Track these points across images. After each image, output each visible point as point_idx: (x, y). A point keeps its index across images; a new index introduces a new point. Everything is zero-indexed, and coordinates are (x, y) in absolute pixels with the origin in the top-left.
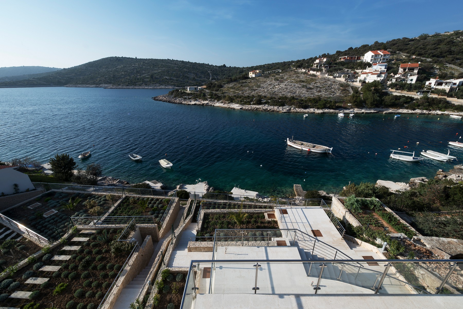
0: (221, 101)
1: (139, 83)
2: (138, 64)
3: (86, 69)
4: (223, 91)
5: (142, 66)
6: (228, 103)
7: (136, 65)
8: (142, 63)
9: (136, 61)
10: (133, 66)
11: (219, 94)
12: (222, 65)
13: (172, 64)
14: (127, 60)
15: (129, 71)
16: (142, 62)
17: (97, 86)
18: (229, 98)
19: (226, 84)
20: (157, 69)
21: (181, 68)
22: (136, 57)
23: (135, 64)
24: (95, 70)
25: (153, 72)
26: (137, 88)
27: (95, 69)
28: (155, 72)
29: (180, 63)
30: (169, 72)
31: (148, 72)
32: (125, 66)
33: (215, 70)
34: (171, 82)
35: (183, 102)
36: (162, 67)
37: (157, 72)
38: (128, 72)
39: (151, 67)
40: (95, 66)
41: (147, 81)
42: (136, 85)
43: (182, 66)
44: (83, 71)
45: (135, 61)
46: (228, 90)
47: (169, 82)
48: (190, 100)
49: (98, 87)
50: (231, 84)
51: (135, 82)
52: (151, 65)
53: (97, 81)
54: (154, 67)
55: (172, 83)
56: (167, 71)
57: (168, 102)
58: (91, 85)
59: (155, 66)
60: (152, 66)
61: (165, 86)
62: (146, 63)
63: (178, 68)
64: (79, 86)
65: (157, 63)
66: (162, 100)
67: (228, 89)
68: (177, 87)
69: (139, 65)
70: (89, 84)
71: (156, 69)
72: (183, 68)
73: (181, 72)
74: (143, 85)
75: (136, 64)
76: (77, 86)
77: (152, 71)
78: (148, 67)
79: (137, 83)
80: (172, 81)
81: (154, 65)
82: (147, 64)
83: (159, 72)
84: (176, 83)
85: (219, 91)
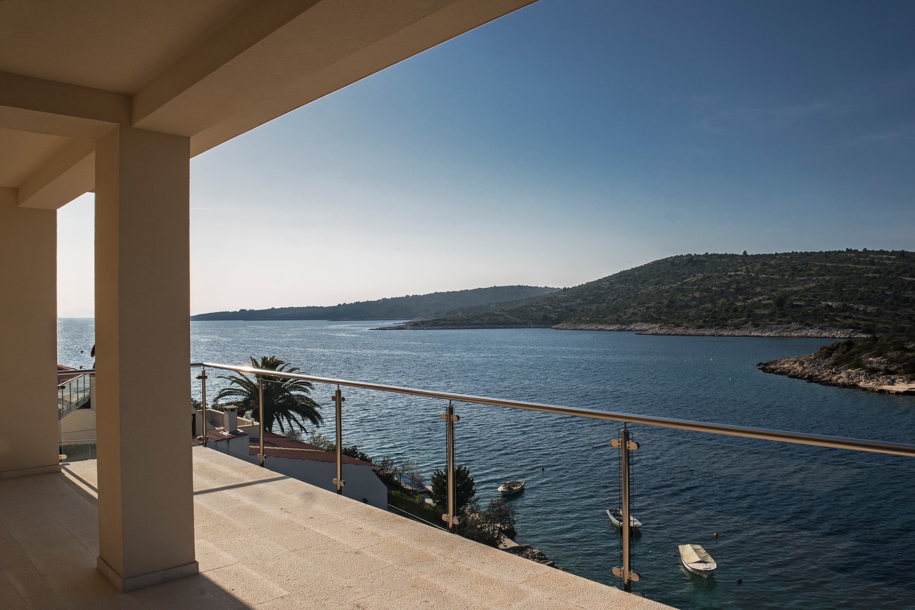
1: (736, 321)
2: (747, 268)
3: (609, 288)
5: (757, 274)
7: (739, 273)
8: (758, 267)
9: (744, 261)
10: (730, 276)
13: (858, 263)
14: (718, 260)
15: (714, 288)
16: (759, 265)
17: (623, 327)
20: (804, 280)
21: (890, 273)
22: (745, 252)
23: (737, 271)
24: (629, 289)
25: (788, 289)
26: (726, 334)
27: (631, 287)
28: (796, 289)
29: (890, 259)
30: (843, 286)
31: (772, 290)
32: (708, 277)
34: (846, 318)
35: (861, 384)
36: (823, 275)
37: (800, 288)
38: (711, 292)
39: (783, 275)
40: (631, 280)
41: (764, 315)
42: (724, 327)
43: (898, 268)
44: (602, 292)
45: (740, 261)
47: (838, 318)
48: (892, 377)
49: (623, 330)
51: (723, 319)
52: (787, 271)
53: (625, 315)
54: (793, 274)
55: (850, 321)
56: (836, 285)
57: (807, 379)
58: (610, 324)
59: (800, 271)
60: (787, 274)
61: (821, 328)
62: (771, 266)
63: (878, 276)
64: (583, 326)
65: (807, 264)
66: (790, 371)
68: (863, 332)
69: (749, 272)
70: (606, 322)
71: (800, 281)
72: (900, 275)
73: (891, 286)
74: (746, 325)
75: (741, 271)
76: (579, 328)
77: (785, 287)
78: (776, 276)
79: (730, 322)
80: (847, 314)
81: (794, 268)
82: (775, 268)
83: (807, 290)
84: (864, 320)
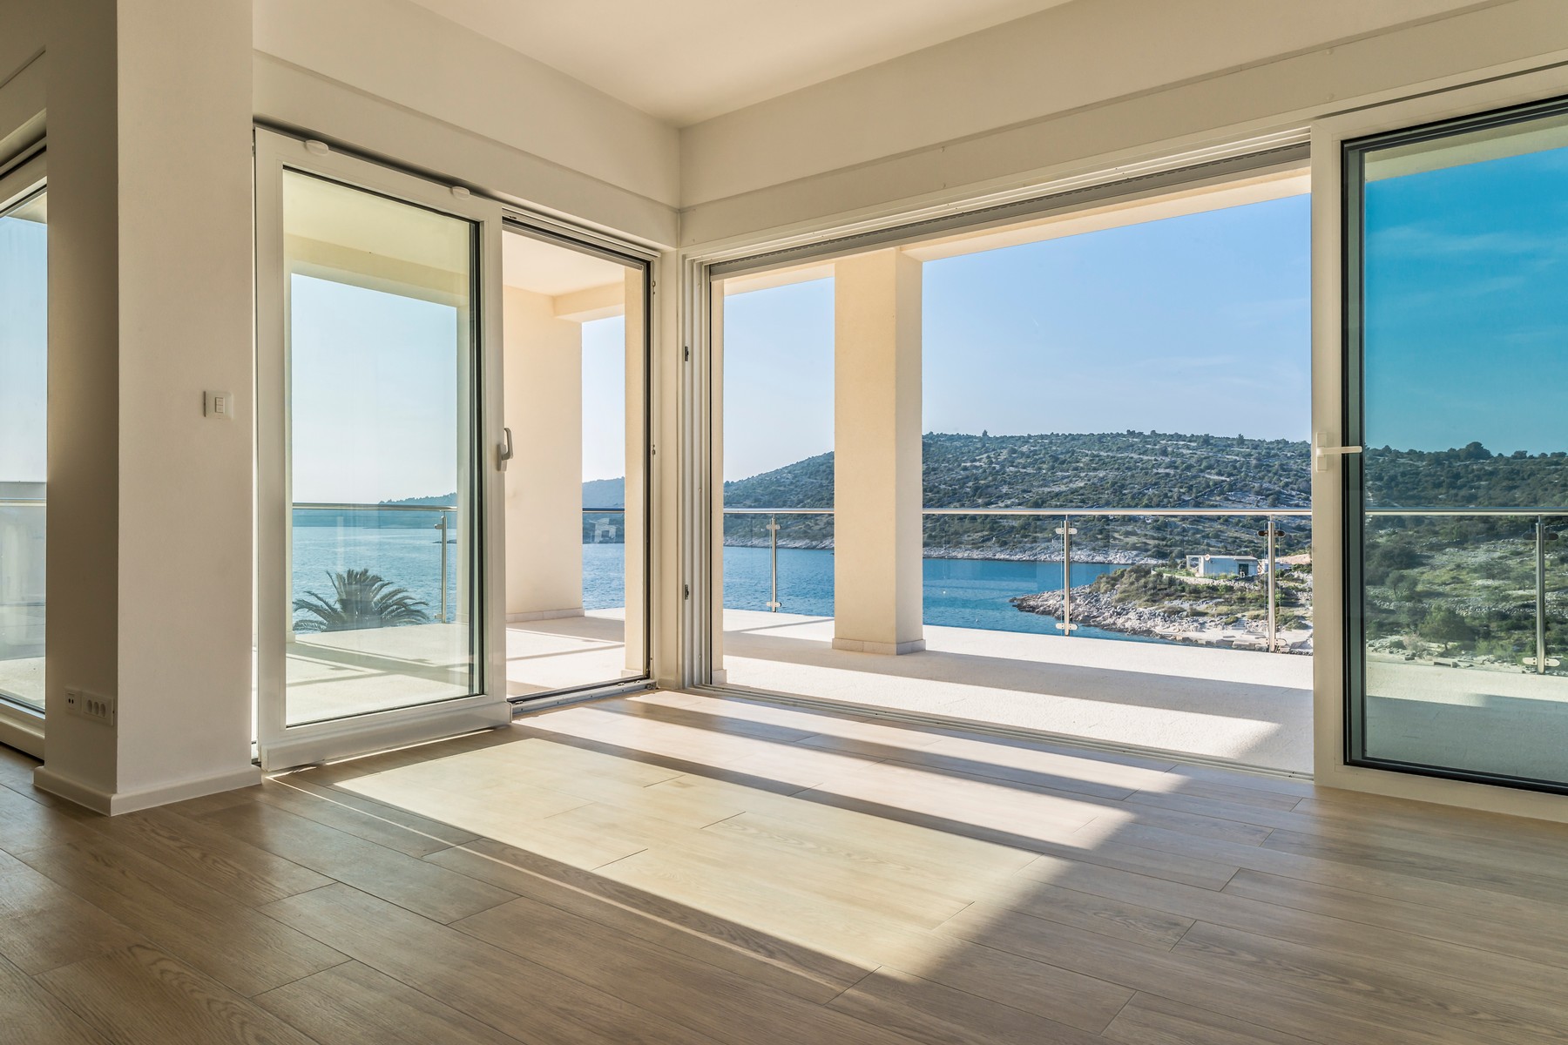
0: (1395, 638)
1: (977, 536)
2: (988, 457)
3: (792, 483)
4: (1419, 588)
5: (1003, 467)
6: (1442, 655)
7: (978, 464)
8: (1004, 455)
9: (984, 446)
10: (965, 469)
11: (1385, 599)
12: (1460, 445)
13: (1144, 453)
14: (948, 444)
15: (943, 487)
16: (1005, 452)
17: (814, 543)
18: (1445, 622)
19: (1449, 545)
20: (1069, 477)
21: (1189, 468)
22: (985, 433)
23: (975, 460)
24: (821, 486)
25: (1047, 490)
26: (960, 556)
27: (824, 481)
28: (1056, 489)
29: (1188, 448)
30: (1123, 487)
31: (1024, 491)
32: (934, 469)
33: (1404, 474)
34: (1127, 534)
35: (1158, 630)
36: (1095, 469)
37: (1063, 488)
38: (938, 492)
39: (1040, 469)
40: (824, 471)
41: (1013, 527)
42: (958, 544)
43: (1200, 461)
44: (782, 488)
45: (979, 445)
46: (1456, 580)
47: (1116, 535)
48: (1201, 620)
49: (814, 548)
50: (1484, 547)
51: (956, 533)
52: (1044, 462)
53: (816, 524)
54: (1053, 468)
55: (1132, 540)
56: (1114, 484)
57: (1082, 621)
58: (794, 539)
59: (1063, 462)
60: (1045, 466)
61: (1094, 549)
62: (1023, 454)
63: (1172, 472)
64: (756, 542)
65: (1073, 452)
66: (1056, 610)
67: (1454, 573)
68: (1152, 556)
69: (991, 463)
70: (789, 536)
71: (1064, 478)
72: (1202, 471)
73: (1190, 488)
74: (989, 544)
75: (980, 460)
76: (749, 544)
77: (1041, 486)
78: (1030, 470)
79: (965, 538)
80: (1129, 528)
81: (1055, 459)
82: (1028, 457)
83: (1074, 492)
84: (1154, 538)
85: (1388, 581)
